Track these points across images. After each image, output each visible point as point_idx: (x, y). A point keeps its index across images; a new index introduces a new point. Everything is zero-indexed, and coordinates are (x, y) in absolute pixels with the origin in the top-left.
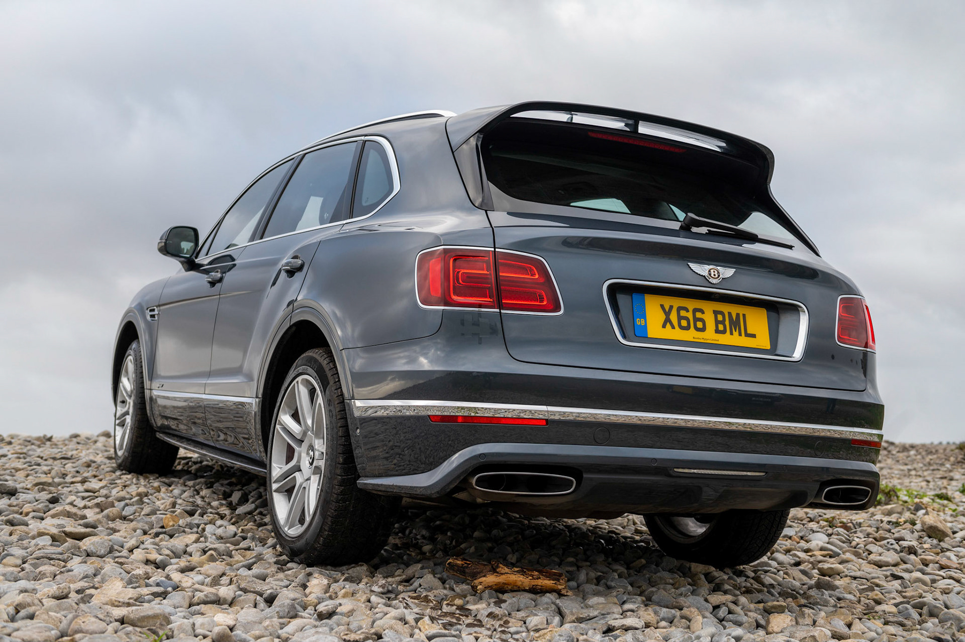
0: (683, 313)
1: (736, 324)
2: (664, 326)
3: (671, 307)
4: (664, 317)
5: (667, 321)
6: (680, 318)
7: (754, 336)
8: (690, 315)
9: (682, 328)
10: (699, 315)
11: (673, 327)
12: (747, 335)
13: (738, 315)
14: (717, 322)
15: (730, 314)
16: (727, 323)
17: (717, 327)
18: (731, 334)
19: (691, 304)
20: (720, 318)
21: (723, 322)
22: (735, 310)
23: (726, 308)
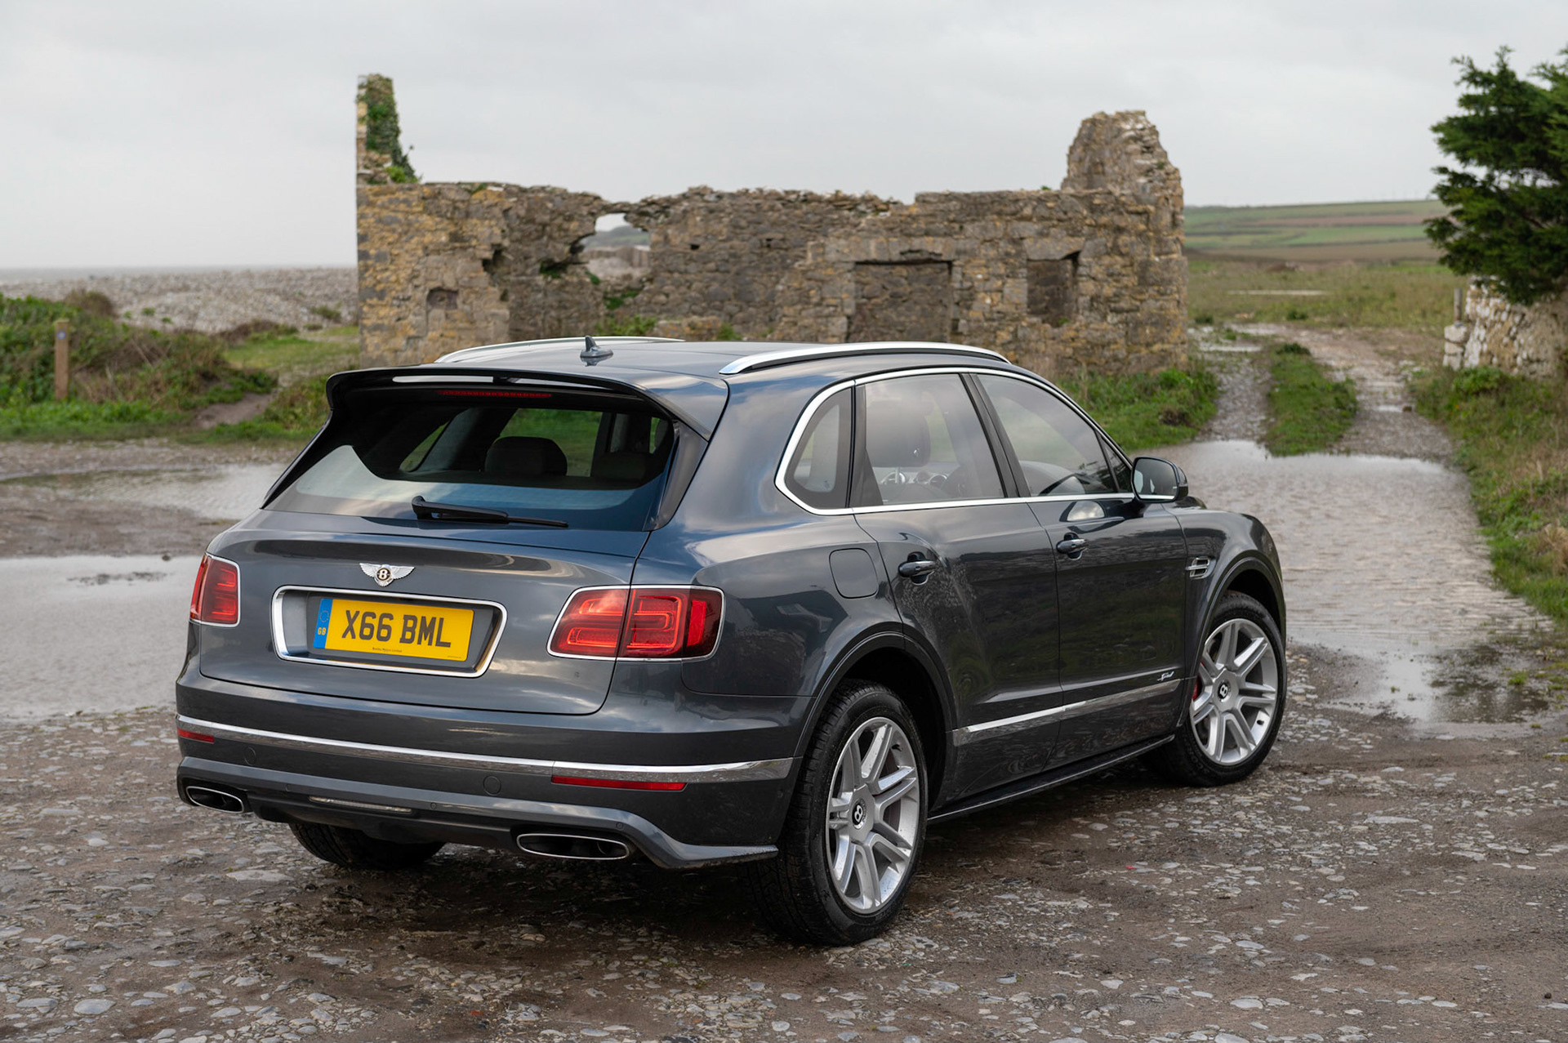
0: (369, 620)
1: (428, 631)
2: (344, 636)
3: (357, 613)
4: (347, 624)
5: (350, 629)
6: (364, 625)
7: (448, 645)
8: (375, 622)
9: (363, 637)
10: (386, 621)
11: (354, 637)
12: (439, 644)
13: (434, 619)
14: (406, 629)
15: (424, 618)
16: (417, 630)
17: (404, 635)
18: (419, 642)
19: (379, 609)
20: (410, 623)
21: (412, 630)
22: (429, 613)
23: (418, 612)
